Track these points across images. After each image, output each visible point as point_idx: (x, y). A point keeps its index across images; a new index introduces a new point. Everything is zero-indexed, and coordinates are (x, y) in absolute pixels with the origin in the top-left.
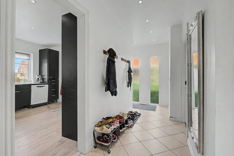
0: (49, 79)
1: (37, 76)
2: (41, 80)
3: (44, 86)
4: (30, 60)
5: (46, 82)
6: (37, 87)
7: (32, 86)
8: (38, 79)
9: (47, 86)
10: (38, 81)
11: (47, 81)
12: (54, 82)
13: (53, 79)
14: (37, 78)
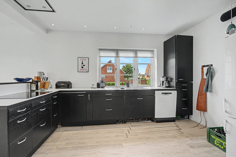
0: (178, 83)
1: (161, 78)
2: (167, 84)
3: (171, 93)
4: (153, 57)
5: (173, 87)
6: (162, 93)
7: (156, 92)
8: (163, 82)
9: (175, 93)
10: (163, 85)
11: (175, 85)
12: (184, 87)
13: (184, 83)
14: (162, 80)
